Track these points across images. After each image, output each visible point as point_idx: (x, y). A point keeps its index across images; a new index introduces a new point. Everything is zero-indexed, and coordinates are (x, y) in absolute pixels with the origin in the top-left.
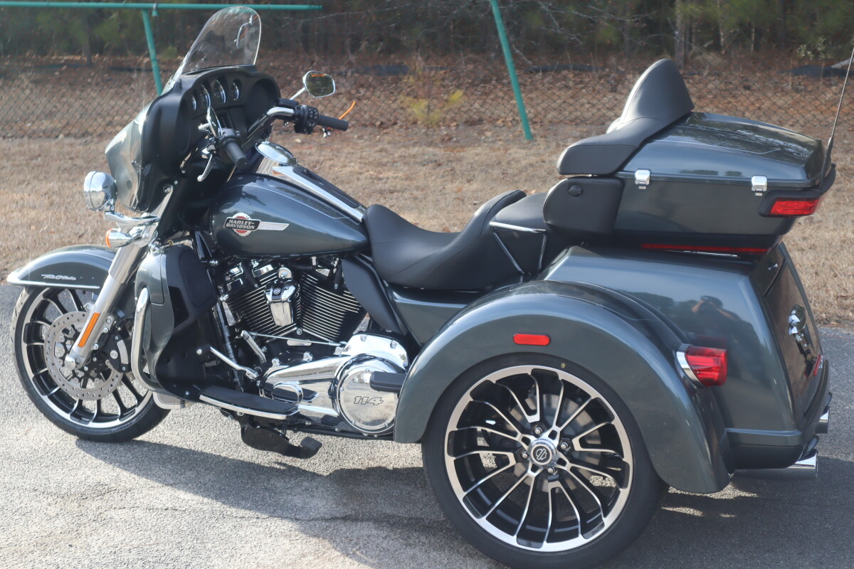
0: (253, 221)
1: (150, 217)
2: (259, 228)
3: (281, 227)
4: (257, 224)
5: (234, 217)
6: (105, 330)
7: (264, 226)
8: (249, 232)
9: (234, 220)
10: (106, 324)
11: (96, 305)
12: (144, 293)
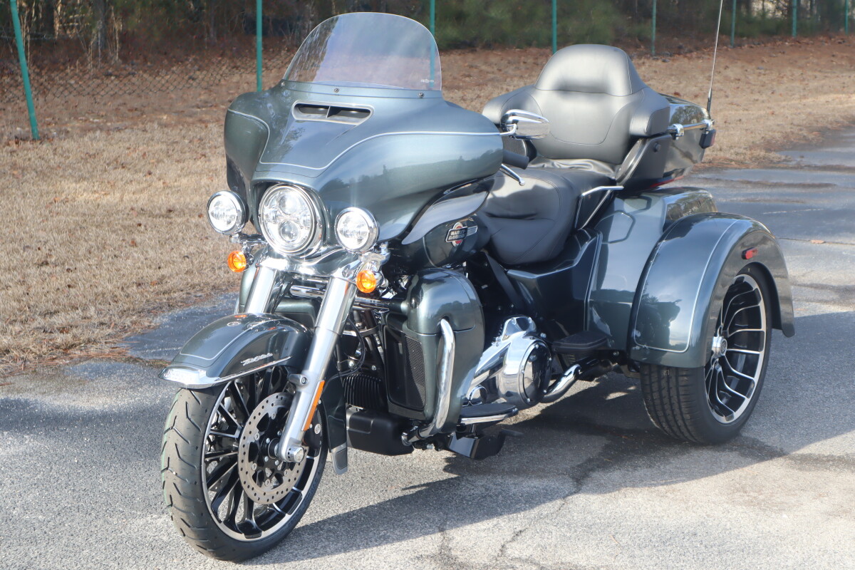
2: (467, 235)
3: (475, 230)
4: (466, 231)
5: (454, 228)
7: (469, 232)
8: (462, 240)
9: (455, 231)
11: (318, 372)
12: (445, 325)
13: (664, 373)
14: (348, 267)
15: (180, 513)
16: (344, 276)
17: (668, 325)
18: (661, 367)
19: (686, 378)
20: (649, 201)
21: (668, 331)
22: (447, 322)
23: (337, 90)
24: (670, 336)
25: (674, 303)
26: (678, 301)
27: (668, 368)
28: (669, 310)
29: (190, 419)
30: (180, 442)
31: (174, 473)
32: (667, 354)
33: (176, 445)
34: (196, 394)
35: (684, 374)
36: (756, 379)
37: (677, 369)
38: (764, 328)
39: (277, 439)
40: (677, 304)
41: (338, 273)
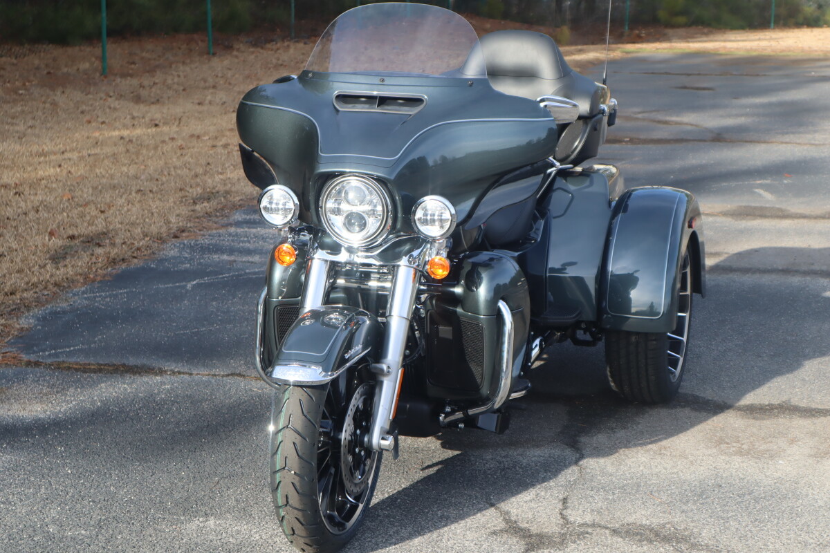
11: (397, 359)
12: (503, 306)
13: (633, 339)
14: (411, 256)
15: (296, 512)
16: (410, 263)
17: (629, 294)
18: (629, 334)
19: (654, 342)
21: (630, 300)
22: (505, 303)
23: (383, 81)
24: (632, 305)
25: (632, 274)
26: (636, 271)
27: (638, 334)
28: (629, 281)
29: (306, 416)
30: (298, 440)
31: (293, 472)
32: (631, 319)
33: (294, 443)
34: (308, 390)
35: (654, 338)
36: (685, 339)
37: (646, 334)
38: (689, 292)
39: (368, 430)
40: (636, 275)
41: (403, 262)
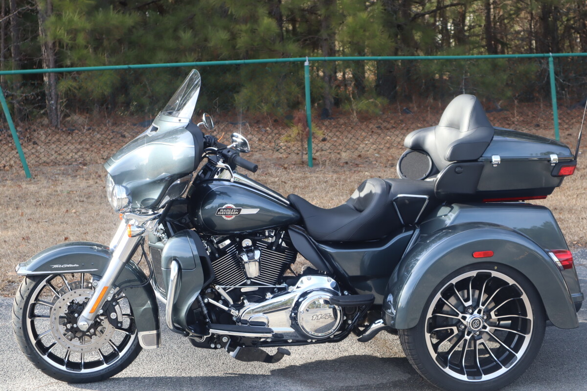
0: (237, 209)
1: (154, 214)
2: (241, 213)
3: (254, 211)
4: (239, 210)
5: (223, 207)
6: (109, 299)
7: (244, 212)
8: (234, 216)
9: (224, 209)
10: (110, 295)
11: (105, 280)
20: (452, 208)
22: (175, 263)
36: (519, 356)
38: (530, 317)
